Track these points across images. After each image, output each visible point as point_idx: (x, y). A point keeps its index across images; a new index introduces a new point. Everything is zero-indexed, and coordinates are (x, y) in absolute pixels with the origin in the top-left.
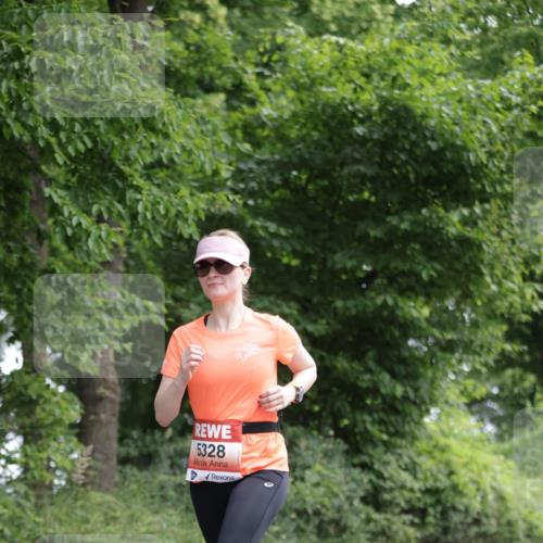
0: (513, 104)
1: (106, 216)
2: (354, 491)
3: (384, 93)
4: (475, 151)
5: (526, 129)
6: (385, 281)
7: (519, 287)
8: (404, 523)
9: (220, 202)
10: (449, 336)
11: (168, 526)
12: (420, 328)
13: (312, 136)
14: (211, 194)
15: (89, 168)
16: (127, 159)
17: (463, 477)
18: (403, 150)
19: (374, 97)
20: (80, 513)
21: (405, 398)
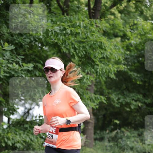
1: (89, 73)
15: (85, 60)
16: (95, 57)
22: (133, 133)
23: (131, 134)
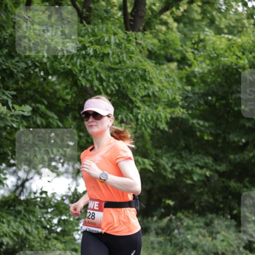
1: (125, 120)
2: (240, 244)
6: (252, 147)
13: (218, 81)
14: (173, 109)
16: (134, 93)
22: (197, 221)
23: (194, 223)
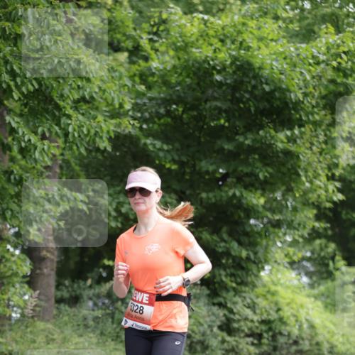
0: (321, 61)
1: (47, 135)
2: (214, 322)
3: (234, 53)
4: (295, 92)
5: (329, 77)
6: (234, 180)
7: (325, 185)
8: (247, 344)
9: (124, 125)
10: (277, 217)
11: (89, 345)
12: (258, 212)
13: (186, 82)
14: (118, 120)
15: (36, 102)
16: (62, 96)
17: (287, 312)
18: (247, 91)
19: (228, 55)
20: (30, 336)
21: (248, 258)
